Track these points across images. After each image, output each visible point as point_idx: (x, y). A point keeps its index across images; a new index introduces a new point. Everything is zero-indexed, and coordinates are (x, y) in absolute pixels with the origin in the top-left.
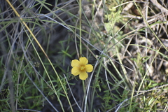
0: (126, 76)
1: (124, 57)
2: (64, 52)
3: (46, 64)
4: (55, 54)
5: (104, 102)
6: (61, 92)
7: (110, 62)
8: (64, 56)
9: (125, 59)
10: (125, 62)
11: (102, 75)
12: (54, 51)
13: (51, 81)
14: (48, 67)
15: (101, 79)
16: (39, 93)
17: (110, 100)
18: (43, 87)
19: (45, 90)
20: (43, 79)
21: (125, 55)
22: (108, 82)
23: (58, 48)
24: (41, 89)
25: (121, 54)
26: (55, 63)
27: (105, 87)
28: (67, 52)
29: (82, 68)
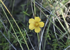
0: (68, 29)
1: (67, 15)
2: (24, 12)
3: (11, 21)
4: (18, 14)
5: (53, 47)
6: (22, 41)
7: (57, 20)
8: (24, 15)
9: (67, 17)
10: (68, 19)
11: (51, 28)
12: (17, 11)
13: (15, 33)
14: (13, 23)
15: (51, 31)
16: (7, 41)
17: (57, 46)
18: (9, 37)
19: (11, 39)
20: (9, 31)
21: (68, 14)
22: (56, 34)
23: (20, 9)
24: (8, 39)
25: (65, 14)
26: (18, 20)
27: (53, 37)
28: (27, 12)
29: (37, 24)
